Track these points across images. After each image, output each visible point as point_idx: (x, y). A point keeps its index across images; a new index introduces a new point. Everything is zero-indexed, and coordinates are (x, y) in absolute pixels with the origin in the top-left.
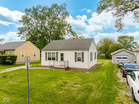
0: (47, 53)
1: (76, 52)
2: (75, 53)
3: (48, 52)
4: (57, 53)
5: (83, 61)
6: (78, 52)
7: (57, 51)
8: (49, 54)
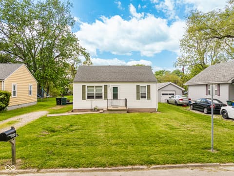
0: (86, 87)
1: (139, 86)
2: (137, 86)
3: (87, 85)
4: (106, 86)
5: (149, 98)
6: (141, 85)
7: (106, 84)
8: (89, 89)
